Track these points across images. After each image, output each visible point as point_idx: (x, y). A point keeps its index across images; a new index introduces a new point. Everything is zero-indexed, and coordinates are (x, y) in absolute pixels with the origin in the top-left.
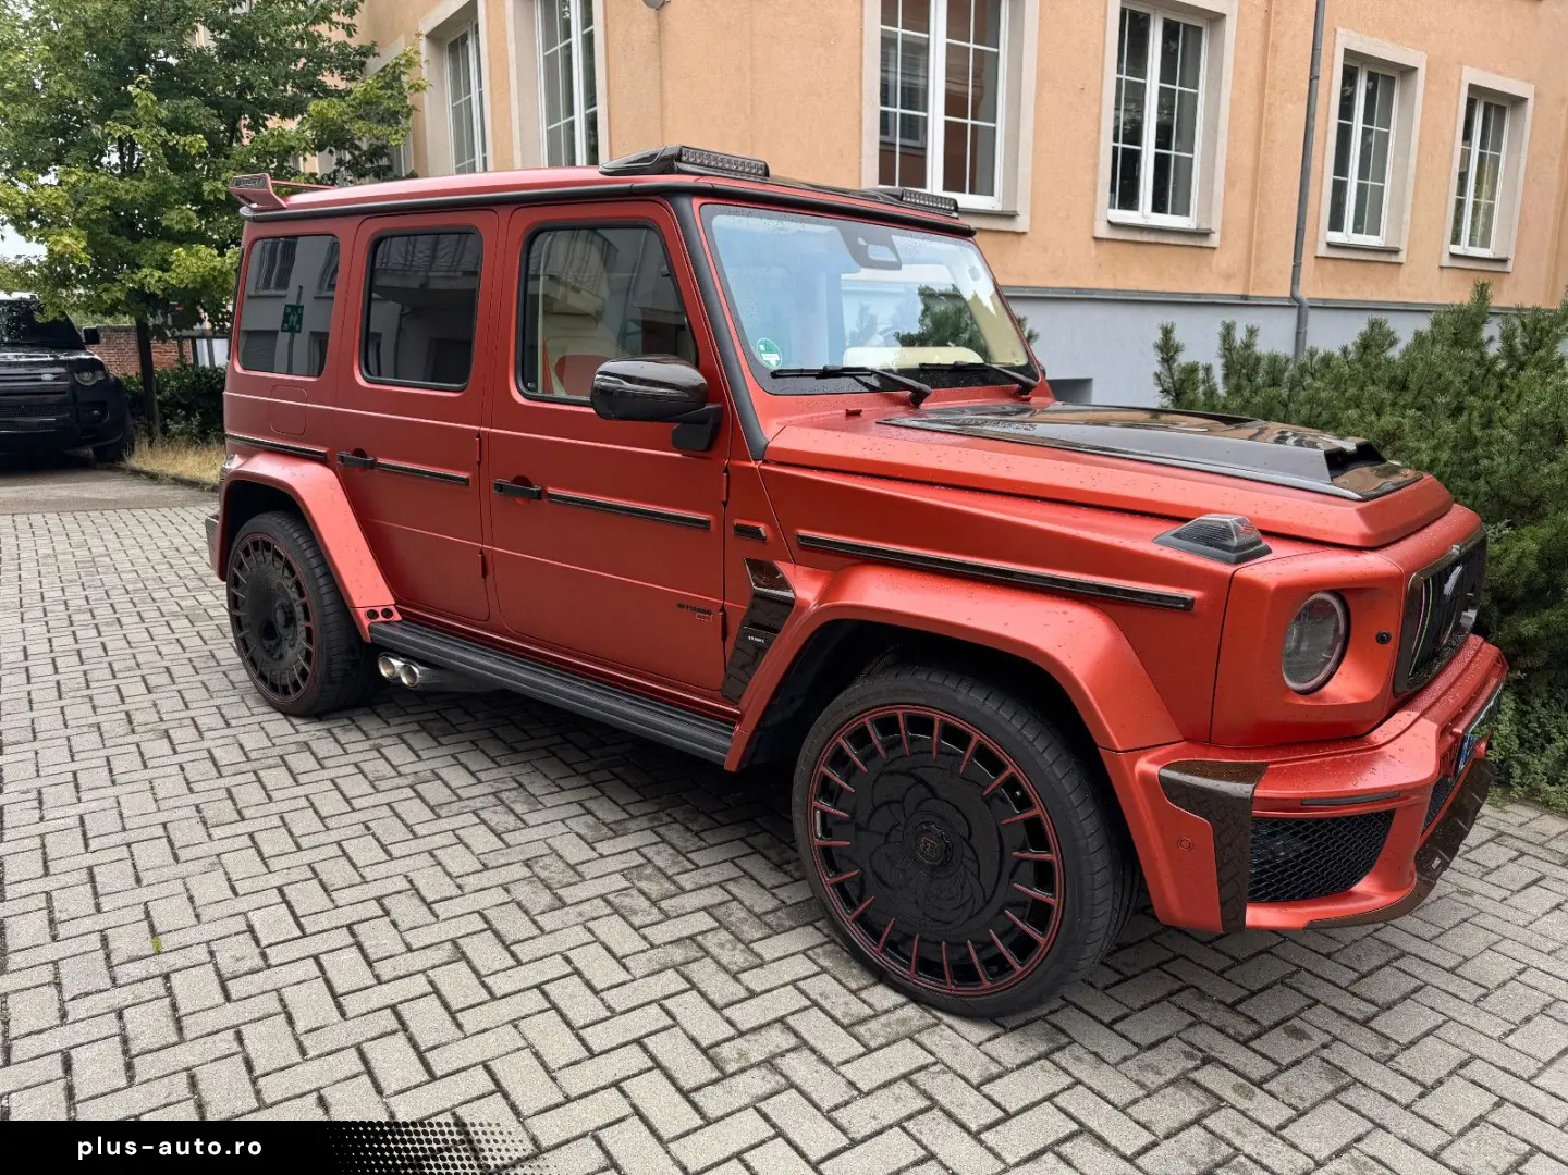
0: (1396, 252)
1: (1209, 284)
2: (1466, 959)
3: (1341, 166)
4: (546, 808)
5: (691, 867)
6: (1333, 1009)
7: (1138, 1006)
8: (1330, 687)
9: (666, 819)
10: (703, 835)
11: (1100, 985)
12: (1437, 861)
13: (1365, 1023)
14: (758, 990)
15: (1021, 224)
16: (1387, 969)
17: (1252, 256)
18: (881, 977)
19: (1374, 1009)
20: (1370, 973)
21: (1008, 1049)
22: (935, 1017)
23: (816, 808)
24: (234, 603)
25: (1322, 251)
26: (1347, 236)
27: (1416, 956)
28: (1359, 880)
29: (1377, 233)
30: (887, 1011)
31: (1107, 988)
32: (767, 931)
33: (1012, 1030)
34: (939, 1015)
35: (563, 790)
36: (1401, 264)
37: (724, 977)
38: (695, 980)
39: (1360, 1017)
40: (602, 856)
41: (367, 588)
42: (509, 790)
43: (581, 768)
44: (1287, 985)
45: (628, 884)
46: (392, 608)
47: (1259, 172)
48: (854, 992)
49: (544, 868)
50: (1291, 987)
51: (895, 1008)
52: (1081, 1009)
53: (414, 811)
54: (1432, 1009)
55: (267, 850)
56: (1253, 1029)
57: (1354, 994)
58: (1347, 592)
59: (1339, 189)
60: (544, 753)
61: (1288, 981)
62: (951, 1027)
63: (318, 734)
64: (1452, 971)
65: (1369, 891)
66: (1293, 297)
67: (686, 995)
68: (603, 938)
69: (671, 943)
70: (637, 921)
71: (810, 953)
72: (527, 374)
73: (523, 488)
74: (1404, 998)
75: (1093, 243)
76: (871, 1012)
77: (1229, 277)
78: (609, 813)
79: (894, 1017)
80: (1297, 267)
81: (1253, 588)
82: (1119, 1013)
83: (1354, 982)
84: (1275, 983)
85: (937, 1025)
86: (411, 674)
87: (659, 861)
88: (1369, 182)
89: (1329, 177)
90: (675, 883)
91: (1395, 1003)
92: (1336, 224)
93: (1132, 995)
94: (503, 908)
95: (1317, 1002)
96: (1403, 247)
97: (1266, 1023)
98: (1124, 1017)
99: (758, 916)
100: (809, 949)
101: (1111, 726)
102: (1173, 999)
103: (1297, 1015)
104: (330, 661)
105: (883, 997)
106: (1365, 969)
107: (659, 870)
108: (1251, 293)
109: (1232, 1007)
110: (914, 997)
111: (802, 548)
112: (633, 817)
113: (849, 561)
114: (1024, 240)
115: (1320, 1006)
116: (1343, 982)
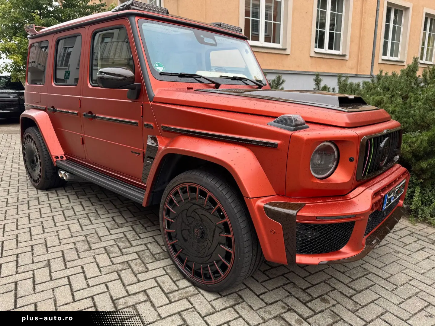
0: (403, 62)
1: (346, 70)
2: (392, 275)
3: (386, 37)
4: (101, 218)
5: (138, 238)
6: (340, 292)
7: (271, 289)
8: (331, 177)
9: (138, 223)
10: (147, 228)
11: (260, 281)
12: (375, 241)
13: (350, 298)
14: (141, 280)
15: (288, 52)
16: (363, 278)
17: (359, 63)
18: (185, 277)
19: (355, 292)
20: (357, 279)
21: (220, 303)
22: (199, 291)
23: (165, 219)
24: (24, 155)
25: (380, 61)
26: (388, 57)
27: (374, 274)
28: (342, 247)
29: (397, 57)
30: (183, 289)
31: (262, 282)
32: (154, 260)
33: (223, 296)
34: (200, 290)
35: (109, 213)
36: (404, 66)
37: (133, 275)
38: (122, 276)
39: (349, 295)
40: (111, 234)
42: (92, 213)
43: (118, 207)
44: (326, 283)
45: (115, 243)
46: (64, 156)
47: (361, 38)
48: (174, 282)
49: (90, 237)
50: (328, 284)
51: (186, 287)
52: (251, 290)
53: (59, 218)
54: (376, 293)
56: (310, 298)
57: (349, 287)
59: (386, 44)
60: (108, 202)
61: (326, 281)
62: (202, 295)
63: (44, 195)
64: (386, 279)
65: (347, 252)
66: (371, 75)
67: (116, 281)
68: (98, 261)
69: (120, 263)
70: (111, 256)
71: (165, 268)
72: (92, 79)
73: (90, 115)
74: (366, 289)
75: (310, 58)
76: (177, 288)
77: (352, 69)
78: (119, 220)
79: (184, 291)
80: (372, 66)
82: (263, 291)
83: (350, 282)
84: (322, 282)
85: (198, 294)
86: (66, 176)
87: (129, 237)
88: (395, 42)
89: (382, 40)
90: (130, 243)
91: (363, 290)
92: (385, 54)
93: (270, 285)
94: (71, 250)
95: (335, 289)
96: (405, 61)
97: (314, 296)
98: (265, 293)
99: (153, 255)
100: (165, 266)
102: (284, 287)
103: (327, 294)
104: (46, 172)
105: (184, 283)
106: (355, 278)
107: (127, 239)
108: (358, 74)
109: (304, 290)
110: (194, 284)
112: (127, 222)
114: (289, 57)
115: (336, 291)
116: (346, 282)
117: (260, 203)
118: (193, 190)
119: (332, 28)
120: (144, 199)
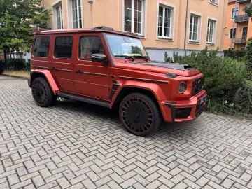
1: (172, 47)
2: (203, 129)
3: (191, 30)
4: (83, 117)
6: (187, 135)
8: (184, 93)
12: (198, 115)
13: (190, 136)
14: (115, 135)
15: (145, 38)
16: (193, 130)
17: (178, 43)
18: (131, 133)
19: (191, 134)
20: (191, 131)
21: (147, 139)
23: (122, 112)
24: (33, 91)
25: (188, 42)
26: (192, 40)
27: (197, 129)
28: (189, 116)
29: (196, 40)
31: (159, 133)
32: (116, 129)
33: (148, 137)
36: (199, 44)
37: (111, 134)
38: (107, 134)
40: (92, 122)
41: (55, 88)
42: (77, 115)
45: (96, 125)
46: (59, 90)
48: (127, 135)
49: (84, 123)
50: (182, 133)
54: (198, 134)
56: (177, 137)
57: (189, 133)
58: (186, 81)
59: (191, 33)
65: (190, 118)
66: (184, 49)
67: (106, 136)
68: (94, 130)
69: (103, 131)
70: (98, 128)
71: (122, 131)
72: (80, 57)
73: (80, 72)
74: (195, 133)
75: (156, 41)
76: (130, 136)
77: (175, 46)
79: (133, 137)
80: (185, 45)
81: (175, 81)
82: (161, 136)
84: (180, 132)
86: (62, 99)
87: (100, 122)
88: (195, 32)
89: (189, 32)
90: (103, 124)
92: (190, 38)
93: (162, 134)
94: (80, 128)
95: (185, 134)
96: (200, 42)
99: (114, 128)
101: (159, 98)
102: (167, 134)
103: (182, 135)
104: (49, 98)
108: (178, 48)
109: (174, 135)
110: (135, 135)
111: (120, 78)
112: (95, 118)
113: (126, 80)
114: (146, 40)
117: (163, 102)
118: (136, 100)
119: (165, 26)
120: (110, 105)
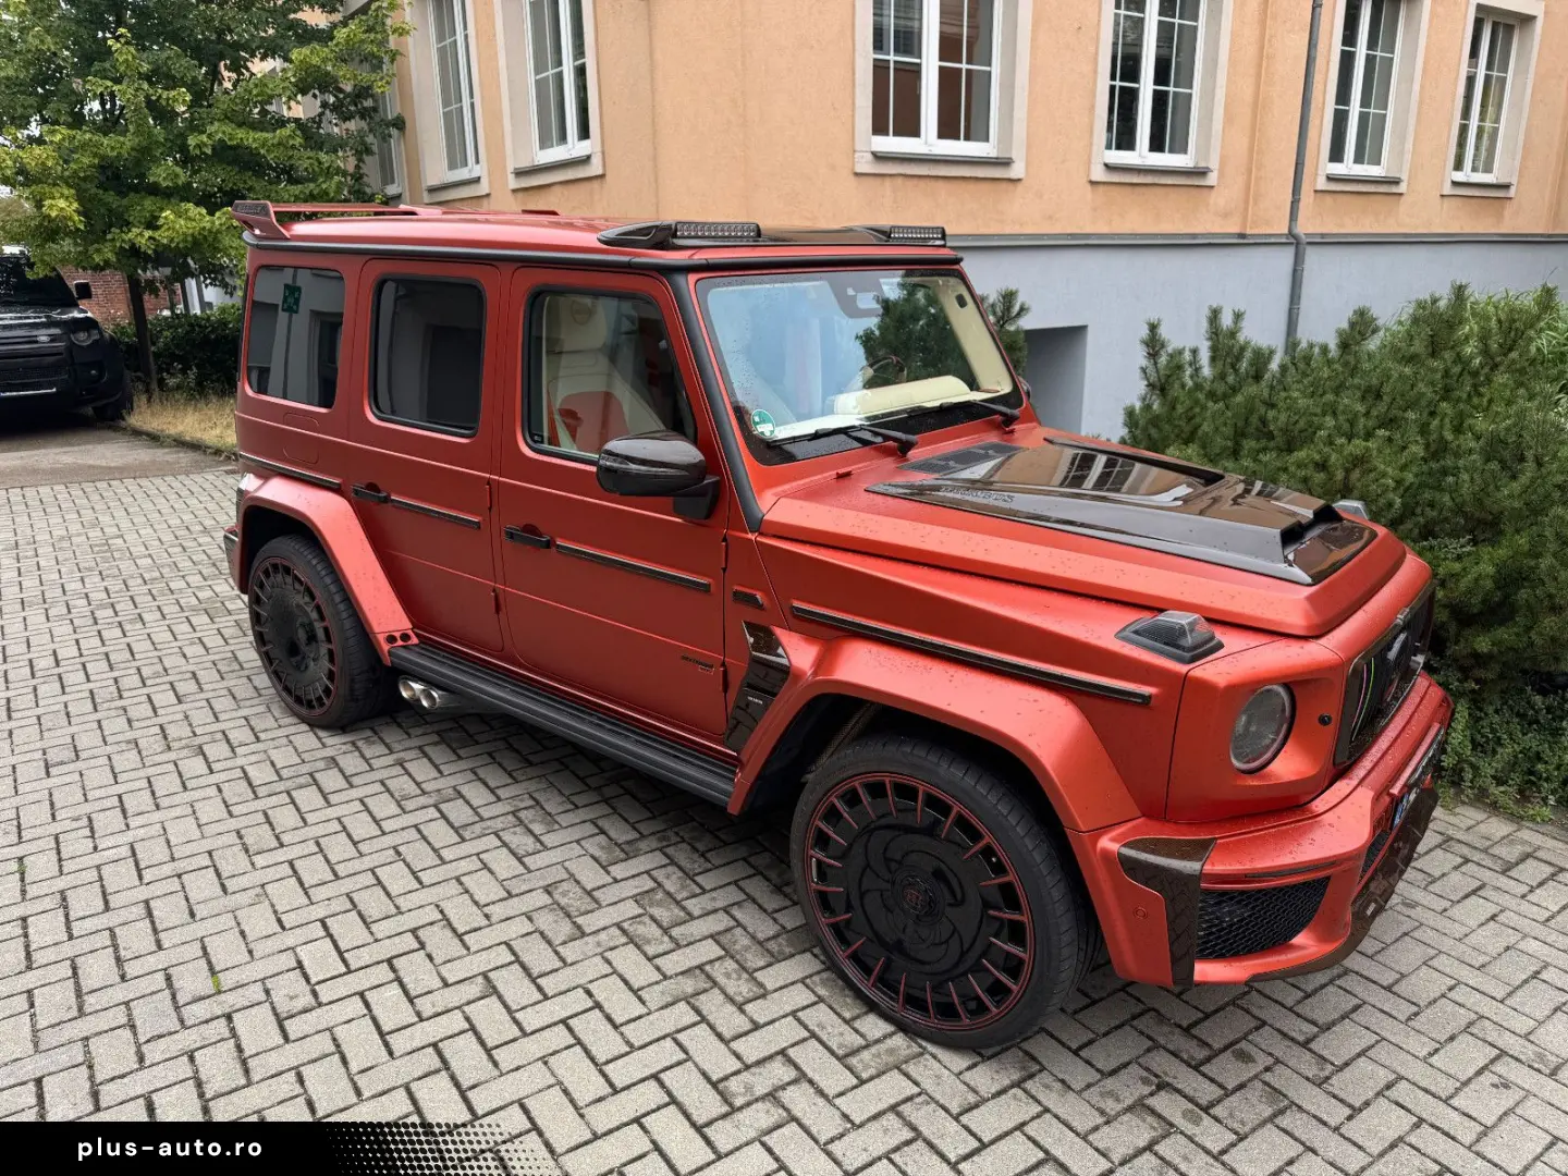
0: (1396, 182)
1: (1207, 223)
2: (1403, 976)
3: (1343, 95)
4: (562, 828)
5: (698, 891)
6: (1279, 1031)
7: (1103, 1030)
8: (1274, 766)
9: (674, 839)
10: (708, 855)
11: (1069, 1011)
13: (1305, 1045)
14: (762, 1022)
15: (1017, 171)
16: (1330, 988)
17: (1250, 195)
18: (872, 1007)
19: (1316, 1029)
20: (1315, 991)
21: (986, 1078)
22: (921, 1046)
23: (812, 857)
24: (256, 618)
25: (1322, 184)
26: (1348, 167)
27: (1357, 973)
28: (1299, 932)
29: (1378, 163)
30: (877, 1041)
31: (1075, 1012)
32: (769, 959)
33: (989, 1058)
34: (924, 1044)
35: (577, 807)
36: (1401, 194)
37: (731, 1008)
38: (705, 1013)
39: (1301, 1039)
40: (616, 881)
41: (385, 614)
42: (526, 808)
43: (592, 782)
44: (1239, 1007)
45: (641, 911)
46: (410, 632)
47: (1258, 106)
48: (847, 1022)
49: (564, 894)
50: (1242, 1009)
51: (885, 1037)
52: (1052, 1036)
53: (439, 833)
54: (1368, 1028)
55: (308, 881)
56: (1205, 1053)
57: (1298, 1015)
58: (1294, 682)
59: (1340, 119)
60: (557, 766)
61: (1239, 1002)
62: (935, 1057)
63: (344, 747)
64: (1388, 989)
65: (1306, 943)
66: (1291, 234)
67: (696, 1028)
68: (620, 969)
69: (682, 973)
70: (651, 951)
71: (808, 981)
72: (534, 435)
73: (530, 536)
74: (1343, 1018)
75: (1089, 187)
76: (864, 1043)
77: (1226, 215)
78: (622, 834)
79: (882, 1047)
80: (1295, 203)
81: (1204, 686)
82: (1085, 1040)
83: (1299, 1002)
84: (1227, 1004)
85: (922, 1054)
86: (430, 697)
87: (670, 886)
88: (1372, 110)
89: (1330, 105)
90: (684, 909)
91: (1334, 1023)
92: (1336, 155)
93: (1099, 1019)
94: (527, 938)
95: (1264, 1023)
96: (1404, 177)
97: (1216, 1046)
98: (1090, 1042)
99: (760, 943)
100: (807, 977)
102: (1135, 1023)
103: (1245, 1037)
105: (874, 1026)
106: (1309, 988)
107: (668, 894)
108: (1248, 232)
109: (1187, 1031)
110: (902, 1027)
111: (795, 617)
112: (642, 837)
113: (840, 633)
114: (1020, 186)
115: (1267, 1028)
116: (1289, 1002)
117: (1107, 843)
118: (907, 792)
119: (1162, 77)
120: (730, 790)
